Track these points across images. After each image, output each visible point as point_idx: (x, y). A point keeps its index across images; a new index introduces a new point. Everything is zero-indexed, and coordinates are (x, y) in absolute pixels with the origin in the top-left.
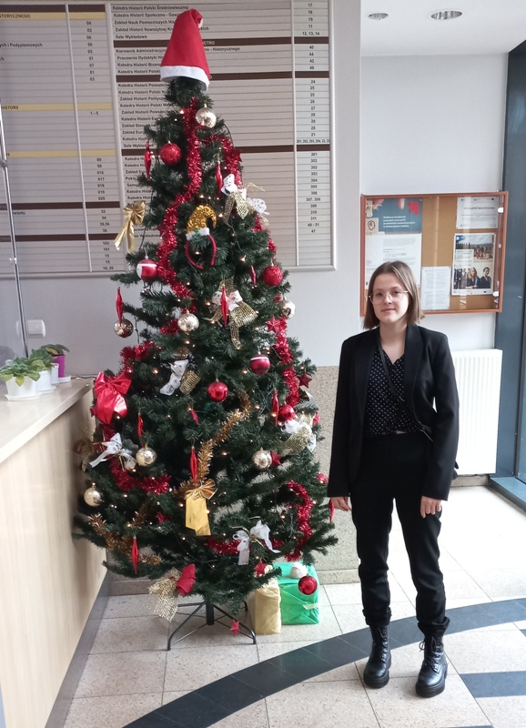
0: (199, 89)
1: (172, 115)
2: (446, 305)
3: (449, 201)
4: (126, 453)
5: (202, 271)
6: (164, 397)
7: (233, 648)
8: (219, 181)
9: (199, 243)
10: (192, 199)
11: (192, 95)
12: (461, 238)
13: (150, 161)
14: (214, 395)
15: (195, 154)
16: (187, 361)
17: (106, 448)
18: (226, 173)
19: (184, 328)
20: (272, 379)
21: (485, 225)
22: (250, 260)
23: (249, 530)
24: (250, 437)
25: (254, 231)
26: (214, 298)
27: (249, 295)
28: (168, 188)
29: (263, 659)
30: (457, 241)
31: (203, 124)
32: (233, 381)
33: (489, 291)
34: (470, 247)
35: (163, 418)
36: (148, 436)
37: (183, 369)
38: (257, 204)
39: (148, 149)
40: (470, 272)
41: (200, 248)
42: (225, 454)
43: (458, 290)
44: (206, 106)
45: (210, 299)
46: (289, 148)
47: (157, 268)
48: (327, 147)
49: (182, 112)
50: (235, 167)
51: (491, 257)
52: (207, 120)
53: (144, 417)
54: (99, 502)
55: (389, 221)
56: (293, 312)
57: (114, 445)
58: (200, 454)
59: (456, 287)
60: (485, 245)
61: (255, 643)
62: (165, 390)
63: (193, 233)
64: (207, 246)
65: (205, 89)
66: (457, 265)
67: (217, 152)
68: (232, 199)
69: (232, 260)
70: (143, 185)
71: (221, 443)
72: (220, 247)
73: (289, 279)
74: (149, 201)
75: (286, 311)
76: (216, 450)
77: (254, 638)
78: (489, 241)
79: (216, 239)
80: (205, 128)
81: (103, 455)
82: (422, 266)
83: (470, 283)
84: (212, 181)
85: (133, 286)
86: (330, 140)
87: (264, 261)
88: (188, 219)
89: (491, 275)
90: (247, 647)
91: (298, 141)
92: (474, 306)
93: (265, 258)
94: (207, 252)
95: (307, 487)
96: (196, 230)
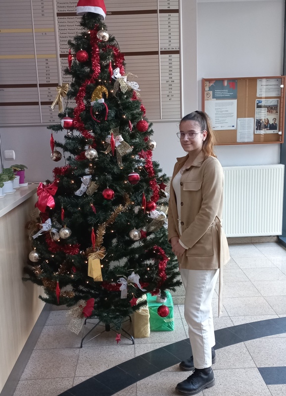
0: (99, 19)
1: (84, 34)
2: (251, 139)
3: (252, 81)
4: (54, 231)
5: (100, 123)
6: (77, 197)
7: (120, 347)
8: (110, 72)
9: (98, 107)
10: (95, 82)
11: (95, 22)
12: (260, 102)
13: (71, 61)
14: (106, 196)
15: (97, 56)
16: (91, 176)
17: (42, 227)
18: (114, 67)
19: (88, 157)
20: (142, 186)
21: (274, 94)
22: (128, 117)
23: (127, 277)
24: (128, 221)
25: (131, 100)
26: (107, 139)
27: (128, 137)
28: (81, 76)
29: (137, 355)
30: (257, 104)
31: (101, 39)
32: (118, 188)
33: (276, 131)
34: (265, 107)
35: (76, 210)
36: (67, 220)
37: (88, 181)
38: (133, 85)
39: (70, 54)
40: (265, 121)
41: (98, 110)
42: (113, 231)
43: (258, 131)
44: (103, 28)
45: (104, 140)
46: (156, 53)
47: (73, 122)
48: (178, 52)
49: (89, 33)
50: (121, 63)
51: (277, 112)
52: (104, 37)
53: (65, 208)
54: (38, 260)
55: (218, 92)
56: (155, 147)
57: (47, 226)
58: (97, 232)
59: (257, 129)
60: (273, 105)
61: (133, 343)
62: (78, 193)
63: (95, 102)
64: (103, 109)
65: (103, 19)
66: (257, 117)
67: (109, 55)
68: (118, 82)
69: (118, 117)
70: (67, 74)
71: (110, 224)
72: (111, 109)
73: (153, 128)
74: (70, 83)
75: (151, 146)
76: (108, 229)
77: (133, 341)
78: (276, 104)
79: (108, 105)
80: (102, 42)
81: (40, 232)
82: (237, 117)
83: (266, 127)
84: (106, 72)
85: (59, 132)
86: (180, 48)
87: (137, 117)
88: (92, 94)
89: (277, 122)
90: (129, 346)
91: (161, 49)
92: (267, 140)
93: (137, 116)
94: (103, 112)
95: (164, 249)
96: (96, 100)
